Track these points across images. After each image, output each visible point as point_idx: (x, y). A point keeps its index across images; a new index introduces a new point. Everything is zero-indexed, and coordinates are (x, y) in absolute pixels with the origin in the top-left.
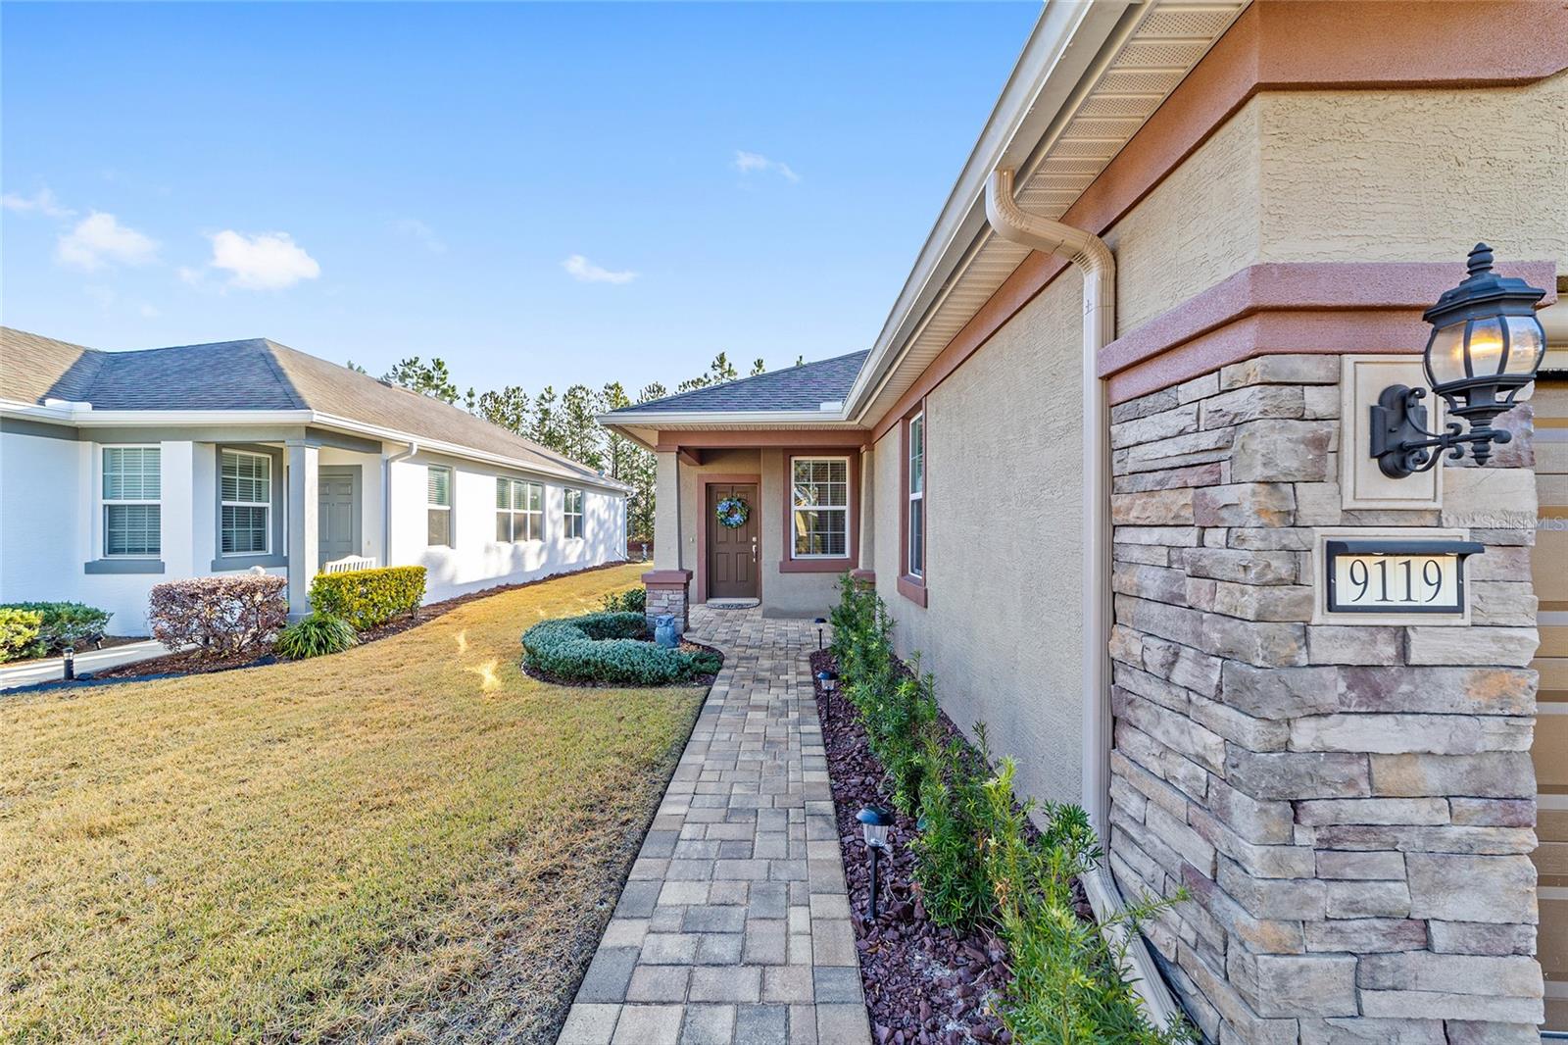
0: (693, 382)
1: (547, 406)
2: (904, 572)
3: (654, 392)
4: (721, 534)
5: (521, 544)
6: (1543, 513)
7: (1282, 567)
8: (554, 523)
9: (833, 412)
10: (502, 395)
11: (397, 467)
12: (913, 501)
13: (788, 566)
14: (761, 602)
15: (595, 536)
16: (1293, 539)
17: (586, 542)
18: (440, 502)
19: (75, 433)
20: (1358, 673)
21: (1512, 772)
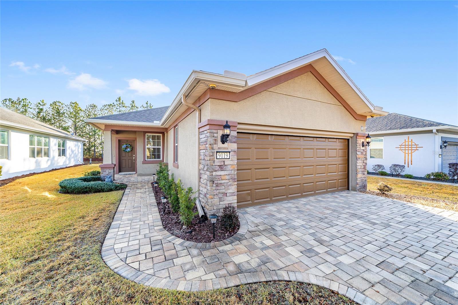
0: (108, 105)
1: (41, 107)
2: (174, 162)
3: (92, 107)
4: (123, 154)
5: (39, 158)
6: (238, 148)
7: (211, 154)
8: (54, 151)
9: (157, 124)
10: (16, 101)
12: (176, 146)
13: (145, 162)
14: (136, 173)
15: (70, 156)
16: (213, 151)
17: (67, 158)
18: (3, 142)
20: (220, 166)
21: (235, 176)
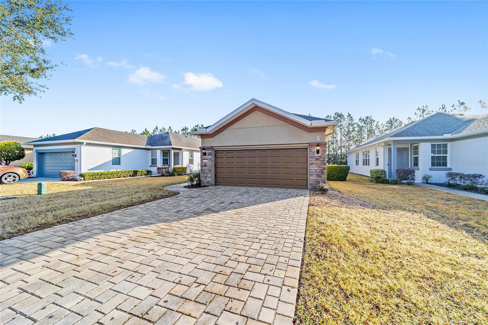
11: (184, 152)
16: (202, 159)
18: (191, 157)
19: (149, 149)
21: (210, 170)
